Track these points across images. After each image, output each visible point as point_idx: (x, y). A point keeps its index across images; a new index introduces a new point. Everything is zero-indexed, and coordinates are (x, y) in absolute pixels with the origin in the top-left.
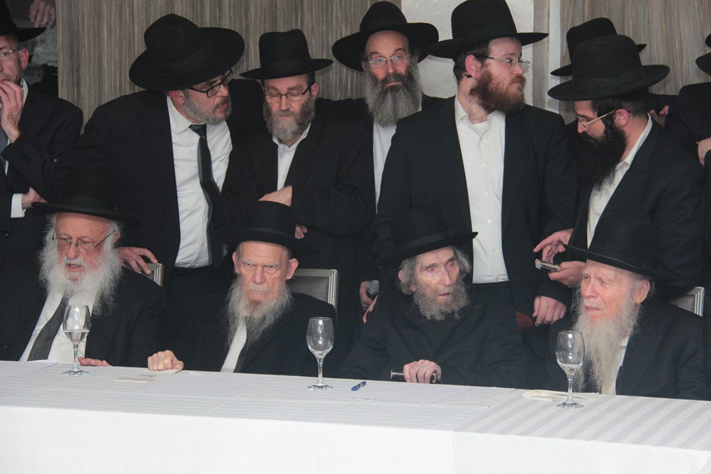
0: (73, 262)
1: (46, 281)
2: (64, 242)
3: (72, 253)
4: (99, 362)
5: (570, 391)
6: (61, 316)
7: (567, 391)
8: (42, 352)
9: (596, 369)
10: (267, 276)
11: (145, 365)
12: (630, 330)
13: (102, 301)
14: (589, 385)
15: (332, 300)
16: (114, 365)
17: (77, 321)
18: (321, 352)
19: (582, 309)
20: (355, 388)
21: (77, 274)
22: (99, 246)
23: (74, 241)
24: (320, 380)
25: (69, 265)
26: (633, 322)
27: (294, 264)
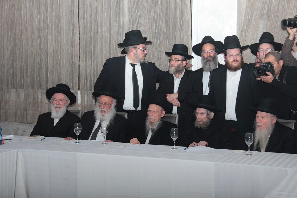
0: (103, 110)
1: (95, 116)
2: (101, 104)
3: (103, 107)
4: (110, 141)
7: (248, 151)
8: (94, 138)
9: (261, 143)
10: (154, 114)
11: (129, 142)
12: (271, 132)
15: (177, 123)
17: (104, 128)
18: (174, 139)
20: (185, 149)
21: (104, 114)
22: (110, 105)
23: (103, 104)
24: (174, 147)
25: (102, 111)
26: (272, 129)
27: (164, 112)
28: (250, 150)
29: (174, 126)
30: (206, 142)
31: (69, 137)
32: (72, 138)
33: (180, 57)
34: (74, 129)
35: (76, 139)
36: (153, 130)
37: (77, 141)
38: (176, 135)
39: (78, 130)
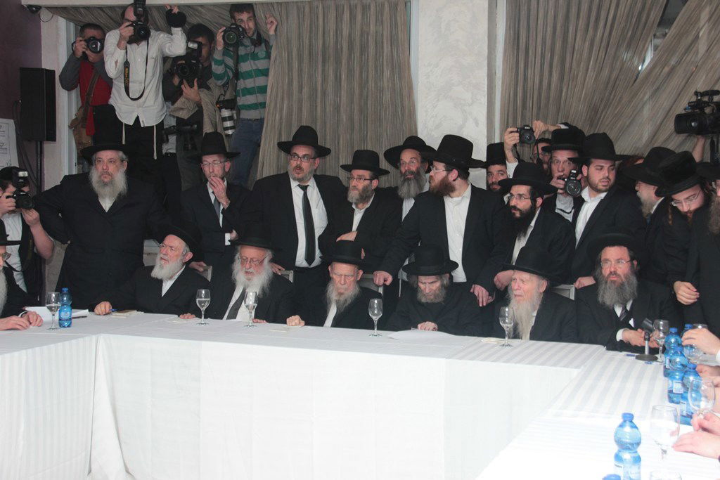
0: (249, 270)
1: (235, 280)
2: (244, 261)
3: (248, 266)
4: (262, 321)
5: (507, 338)
6: (243, 295)
8: (233, 315)
9: (520, 327)
10: (347, 280)
12: (538, 307)
13: (263, 290)
14: (516, 335)
17: (251, 300)
19: (512, 296)
21: (250, 277)
22: (261, 262)
23: (249, 259)
25: (246, 272)
26: (539, 303)
27: (361, 272)
29: (377, 295)
30: (433, 324)
31: (189, 314)
32: (194, 316)
33: (367, 174)
34: (197, 300)
35: (201, 318)
37: (203, 320)
38: (378, 311)
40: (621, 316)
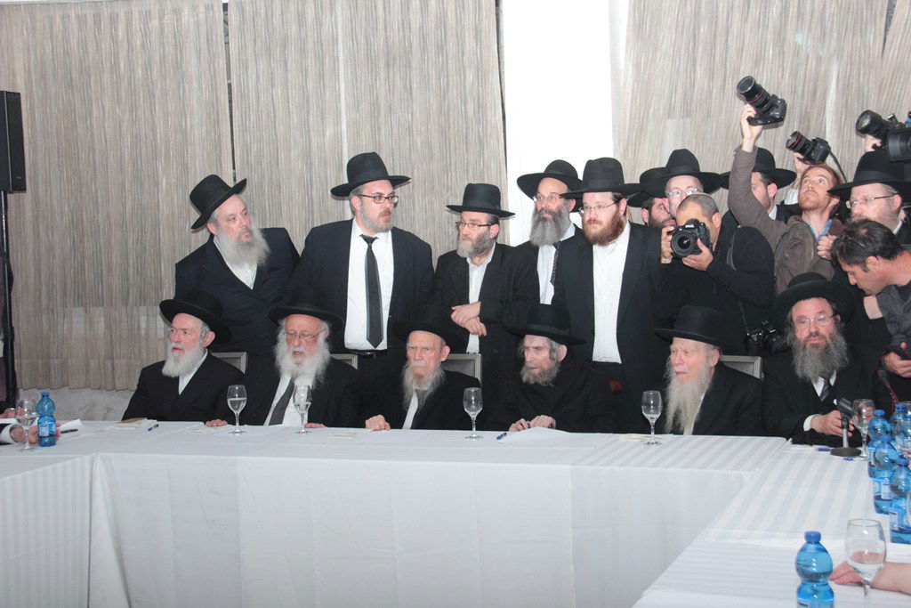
0: (298, 349)
1: (280, 366)
2: (292, 335)
3: (296, 343)
4: (318, 425)
5: (653, 433)
6: (291, 389)
7: (650, 434)
8: (278, 419)
9: (683, 415)
10: (424, 355)
11: (363, 426)
13: (317, 381)
14: (677, 430)
15: (478, 375)
16: (329, 427)
17: (302, 396)
19: (674, 375)
20: (499, 438)
21: (300, 359)
22: (315, 337)
23: (298, 334)
24: (474, 433)
25: (295, 353)
26: (709, 380)
27: (447, 349)
28: (655, 433)
29: (472, 382)
30: (550, 418)
31: (218, 420)
32: (225, 422)
33: (483, 217)
34: (229, 400)
36: (420, 395)
37: (237, 428)
38: (476, 405)
39: (237, 401)
40: (822, 393)
